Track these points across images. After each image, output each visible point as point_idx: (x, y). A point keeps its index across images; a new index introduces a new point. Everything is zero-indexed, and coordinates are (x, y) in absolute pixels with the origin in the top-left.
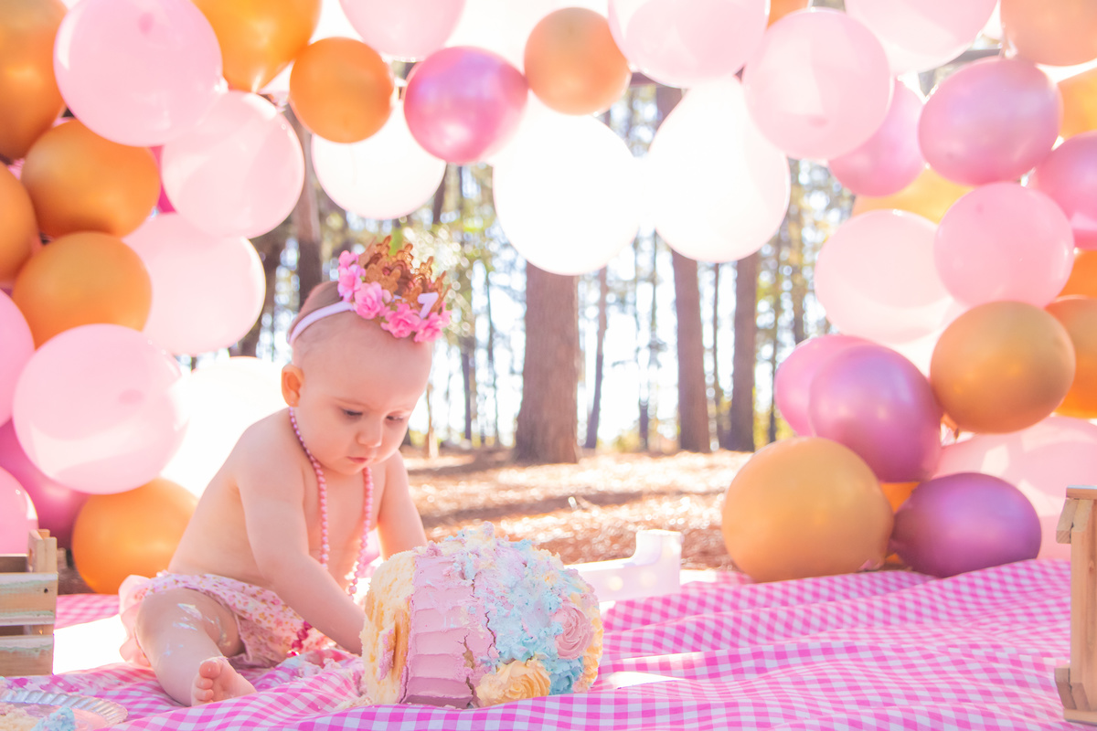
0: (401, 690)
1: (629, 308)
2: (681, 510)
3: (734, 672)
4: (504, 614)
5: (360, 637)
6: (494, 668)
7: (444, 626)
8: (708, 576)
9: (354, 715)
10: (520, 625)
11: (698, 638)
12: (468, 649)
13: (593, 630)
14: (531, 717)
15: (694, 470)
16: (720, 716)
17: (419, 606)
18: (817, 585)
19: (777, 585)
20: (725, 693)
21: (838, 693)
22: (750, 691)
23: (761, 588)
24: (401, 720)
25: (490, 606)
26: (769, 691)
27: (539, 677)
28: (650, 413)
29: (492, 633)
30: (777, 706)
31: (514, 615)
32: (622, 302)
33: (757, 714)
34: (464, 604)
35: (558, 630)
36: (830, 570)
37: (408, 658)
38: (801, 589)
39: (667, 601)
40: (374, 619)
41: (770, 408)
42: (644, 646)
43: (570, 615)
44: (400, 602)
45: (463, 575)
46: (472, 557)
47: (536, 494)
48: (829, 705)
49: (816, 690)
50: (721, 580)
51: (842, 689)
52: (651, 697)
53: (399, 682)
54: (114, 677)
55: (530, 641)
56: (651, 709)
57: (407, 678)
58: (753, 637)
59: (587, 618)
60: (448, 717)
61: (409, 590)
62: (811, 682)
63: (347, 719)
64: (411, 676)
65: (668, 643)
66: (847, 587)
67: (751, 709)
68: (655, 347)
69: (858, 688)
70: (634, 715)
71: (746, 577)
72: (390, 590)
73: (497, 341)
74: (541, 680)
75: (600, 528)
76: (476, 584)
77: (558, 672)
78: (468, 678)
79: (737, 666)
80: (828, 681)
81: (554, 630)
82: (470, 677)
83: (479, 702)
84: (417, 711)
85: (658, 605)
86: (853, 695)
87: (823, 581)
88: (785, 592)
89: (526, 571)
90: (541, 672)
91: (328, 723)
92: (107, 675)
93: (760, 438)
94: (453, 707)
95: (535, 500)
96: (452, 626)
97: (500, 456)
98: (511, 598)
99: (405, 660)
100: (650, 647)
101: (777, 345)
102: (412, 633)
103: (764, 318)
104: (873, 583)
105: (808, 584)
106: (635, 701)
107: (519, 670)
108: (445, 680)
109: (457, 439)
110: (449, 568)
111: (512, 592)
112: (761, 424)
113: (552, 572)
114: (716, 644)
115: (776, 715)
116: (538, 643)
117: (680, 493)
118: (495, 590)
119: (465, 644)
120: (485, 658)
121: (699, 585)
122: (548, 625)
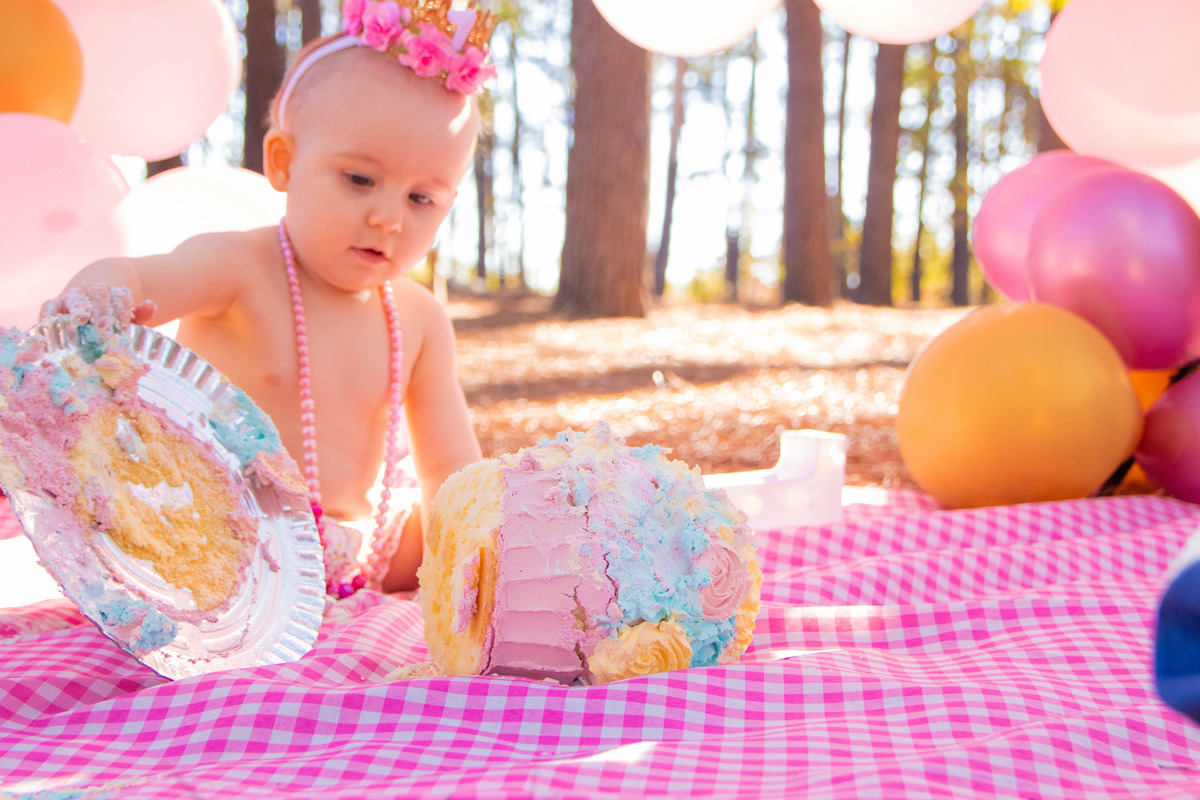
0: (482, 658)
1: (716, 93)
2: (812, 394)
3: (943, 637)
4: (630, 557)
5: (418, 575)
6: (614, 633)
7: (546, 572)
8: (875, 496)
9: (418, 684)
10: (652, 572)
11: (881, 588)
12: (578, 604)
13: (749, 578)
14: (668, 698)
15: (811, 332)
16: (936, 706)
17: (511, 542)
18: (1036, 514)
19: (980, 513)
20: (936, 674)
21: (1097, 678)
22: (972, 670)
23: (958, 516)
24: (486, 694)
25: (611, 545)
26: (999, 671)
27: (675, 645)
28: (741, 246)
29: (613, 583)
30: (1015, 695)
31: (643, 558)
32: (706, 86)
33: (989, 705)
34: (575, 540)
35: (705, 580)
36: (1053, 493)
37: (494, 615)
38: (1014, 519)
39: (826, 533)
40: (440, 553)
41: (913, 244)
42: (808, 595)
43: (718, 557)
44: (483, 535)
45: (572, 500)
46: (585, 473)
47: (596, 364)
48: (1088, 694)
49: (1065, 672)
50: (894, 502)
51: (1102, 672)
52: (835, 674)
53: (480, 647)
54: (58, 618)
55: (667, 594)
56: (837, 691)
57: (492, 643)
58: (955, 589)
59: (742, 560)
60: (551, 693)
61: (496, 519)
62: (1057, 660)
63: (410, 689)
64: (498, 639)
65: (840, 592)
66: (1078, 519)
67: (981, 698)
68: (752, 152)
69: (1125, 672)
70: (812, 699)
71: (929, 499)
72: (465, 514)
73: (524, 137)
74: (679, 649)
75: (701, 418)
76: (590, 513)
77: (702, 638)
78: (577, 645)
79: (946, 628)
80: (1081, 660)
81: (699, 579)
82: (581, 643)
83: (590, 677)
84: (509, 683)
85: (813, 538)
86: (1120, 681)
87: (1045, 509)
88: (992, 524)
89: (658, 494)
90: (682, 637)
91: (384, 696)
92: (50, 615)
93: (900, 290)
94: (557, 682)
95: (596, 373)
96: (558, 572)
97: (531, 306)
98: (638, 533)
99: (490, 616)
100: (817, 597)
101: (928, 152)
102: (502, 580)
103: (911, 114)
104: (1114, 515)
105: (1024, 512)
106: (813, 679)
107: (646, 635)
108: (547, 646)
109: (465, 276)
110: (553, 489)
111: (641, 524)
112: (902, 267)
113: (695, 497)
114: (905, 598)
115: (1016, 708)
116: (677, 597)
117: (806, 369)
118: (618, 521)
119: (575, 598)
120: (603, 618)
121: (865, 510)
122: (689, 570)
